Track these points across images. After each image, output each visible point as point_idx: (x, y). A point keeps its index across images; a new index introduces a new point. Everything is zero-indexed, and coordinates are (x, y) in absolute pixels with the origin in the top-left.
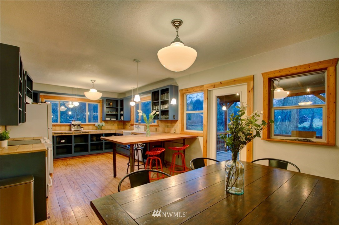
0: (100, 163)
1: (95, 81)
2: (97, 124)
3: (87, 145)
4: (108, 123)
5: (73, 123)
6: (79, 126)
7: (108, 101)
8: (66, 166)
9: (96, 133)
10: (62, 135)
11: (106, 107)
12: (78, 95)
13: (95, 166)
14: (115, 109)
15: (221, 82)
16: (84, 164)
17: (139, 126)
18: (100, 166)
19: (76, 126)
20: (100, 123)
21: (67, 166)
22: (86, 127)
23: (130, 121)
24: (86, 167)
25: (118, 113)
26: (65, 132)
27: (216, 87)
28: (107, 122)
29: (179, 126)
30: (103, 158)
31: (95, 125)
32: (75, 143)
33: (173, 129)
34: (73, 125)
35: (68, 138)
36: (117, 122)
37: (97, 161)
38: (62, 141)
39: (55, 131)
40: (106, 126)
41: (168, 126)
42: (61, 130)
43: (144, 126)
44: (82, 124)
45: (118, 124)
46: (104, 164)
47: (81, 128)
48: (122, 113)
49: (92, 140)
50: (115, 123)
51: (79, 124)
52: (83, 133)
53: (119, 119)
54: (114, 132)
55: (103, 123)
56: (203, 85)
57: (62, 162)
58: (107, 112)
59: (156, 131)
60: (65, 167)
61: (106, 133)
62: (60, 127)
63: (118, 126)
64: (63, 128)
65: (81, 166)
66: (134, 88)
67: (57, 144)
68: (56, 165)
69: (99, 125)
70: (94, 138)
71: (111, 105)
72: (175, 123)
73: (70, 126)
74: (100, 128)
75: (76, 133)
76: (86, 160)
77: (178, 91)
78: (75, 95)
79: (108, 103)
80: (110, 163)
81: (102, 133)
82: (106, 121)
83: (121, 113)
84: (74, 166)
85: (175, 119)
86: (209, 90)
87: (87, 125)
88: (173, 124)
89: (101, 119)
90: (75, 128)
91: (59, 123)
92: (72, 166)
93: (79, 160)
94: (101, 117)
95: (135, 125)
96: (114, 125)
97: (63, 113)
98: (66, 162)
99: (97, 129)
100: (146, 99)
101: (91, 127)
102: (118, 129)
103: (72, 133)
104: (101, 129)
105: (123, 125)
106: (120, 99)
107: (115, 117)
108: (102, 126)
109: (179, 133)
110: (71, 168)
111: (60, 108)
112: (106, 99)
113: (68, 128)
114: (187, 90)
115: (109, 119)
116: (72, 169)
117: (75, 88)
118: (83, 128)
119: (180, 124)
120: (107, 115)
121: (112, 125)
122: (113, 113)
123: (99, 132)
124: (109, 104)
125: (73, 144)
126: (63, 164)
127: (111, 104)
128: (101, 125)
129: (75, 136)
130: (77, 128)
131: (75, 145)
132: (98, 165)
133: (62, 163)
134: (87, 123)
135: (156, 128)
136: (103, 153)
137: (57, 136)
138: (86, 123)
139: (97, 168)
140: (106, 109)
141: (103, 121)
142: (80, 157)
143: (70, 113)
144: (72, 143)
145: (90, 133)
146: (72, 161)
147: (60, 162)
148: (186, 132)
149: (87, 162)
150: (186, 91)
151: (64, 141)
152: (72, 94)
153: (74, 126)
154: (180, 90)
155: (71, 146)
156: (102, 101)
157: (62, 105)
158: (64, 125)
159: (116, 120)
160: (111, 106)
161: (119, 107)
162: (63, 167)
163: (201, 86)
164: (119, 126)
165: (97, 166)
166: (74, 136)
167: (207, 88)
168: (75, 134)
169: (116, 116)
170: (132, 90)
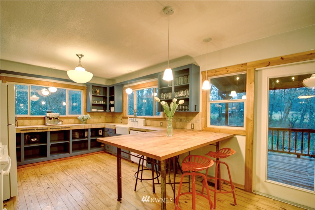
0: (88, 170)
1: (82, 56)
2: (80, 117)
3: (68, 144)
4: (93, 115)
5: (48, 115)
6: (57, 119)
7: (95, 87)
8: (38, 177)
9: (80, 129)
10: (33, 131)
11: (92, 96)
12: (55, 79)
13: (82, 177)
14: (102, 99)
15: (283, 57)
16: (65, 174)
17: (136, 119)
18: (89, 177)
19: (53, 119)
20: (84, 115)
21: (40, 178)
22: (65, 121)
23: (122, 113)
24: (68, 178)
25: (106, 103)
26: (37, 127)
27: (271, 64)
28: (93, 113)
29: (201, 120)
30: (90, 161)
31: (78, 118)
32: (51, 141)
33: (190, 124)
34: (48, 118)
35: (42, 136)
36: (104, 114)
37: (84, 167)
38: (32, 140)
39: (23, 126)
40: (91, 119)
41: (181, 120)
42: (31, 125)
43: (143, 119)
44: (61, 116)
45: (105, 116)
46: (94, 172)
47: (59, 121)
48: (112, 103)
49: (74, 138)
50: (102, 115)
51: (57, 116)
52: (62, 128)
53: (108, 110)
54: (103, 127)
55: (88, 115)
56: (247, 63)
57: (33, 170)
58: (93, 102)
59: (161, 126)
60: (37, 180)
61: (92, 128)
62: (30, 120)
63: (105, 119)
64: (35, 121)
65: (61, 177)
66: (130, 72)
67: (25, 144)
68: (24, 175)
69: (83, 118)
70: (77, 135)
71: (97, 93)
72: (194, 116)
73: (44, 118)
74: (84, 121)
75: (53, 129)
76: (67, 166)
77: (199, 73)
78: (51, 78)
79: (94, 91)
80: (102, 169)
81: (87, 128)
82: (91, 113)
83: (110, 103)
84: (51, 177)
85: (196, 111)
86: (257, 69)
87: (68, 117)
88: (190, 118)
89: (85, 110)
90: (50, 122)
91: (28, 115)
92: (48, 177)
93: (57, 165)
94: (86, 107)
95: (130, 118)
96: (100, 117)
97: (34, 104)
98: (39, 170)
99: (80, 123)
100: (144, 86)
101: (72, 121)
102: (106, 123)
103: (47, 129)
104: (86, 123)
105: (111, 118)
106: (109, 86)
107: (102, 108)
108: (87, 119)
109: (201, 129)
110: (46, 181)
111: (31, 97)
112: (92, 86)
113: (41, 121)
114: (216, 72)
115: (95, 110)
116: (48, 184)
117: (52, 69)
118: (62, 121)
119: (202, 117)
120: (93, 105)
121: (98, 117)
122: (100, 103)
123: (83, 126)
124: (96, 92)
125: (49, 144)
126: (34, 174)
127: (98, 91)
128: (85, 118)
129: (52, 133)
130: (54, 122)
131: (51, 144)
132: (86, 174)
133: (33, 172)
134: (67, 115)
135: (162, 122)
136: (88, 154)
137: (25, 134)
138: (65, 115)
139: (86, 181)
140: (92, 98)
141: (87, 113)
142: (58, 161)
143: (43, 103)
144: (46, 143)
145: (72, 129)
146: (47, 168)
147: (30, 170)
148: (211, 128)
149: (69, 168)
150: (214, 73)
151: (36, 139)
152: (47, 76)
153: (51, 119)
154: (202, 72)
155: (46, 146)
156: (87, 87)
157: (32, 94)
158: (35, 118)
159: (104, 111)
160: (98, 95)
161: (108, 96)
162: (34, 180)
163: (242, 64)
164: (107, 119)
165: (85, 176)
166: (50, 132)
167: (255, 66)
168: (51, 130)
169: (104, 107)
170: (128, 74)
